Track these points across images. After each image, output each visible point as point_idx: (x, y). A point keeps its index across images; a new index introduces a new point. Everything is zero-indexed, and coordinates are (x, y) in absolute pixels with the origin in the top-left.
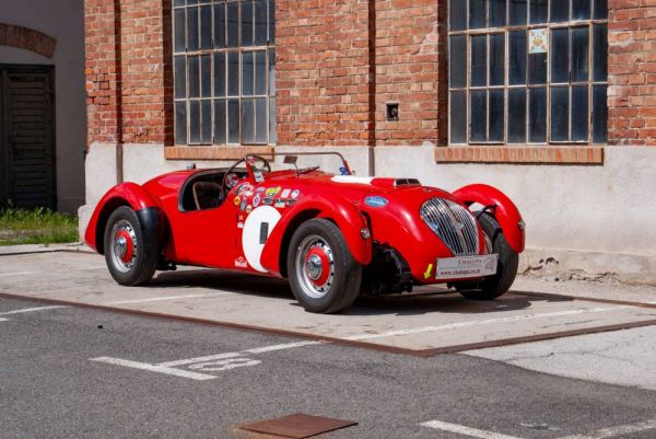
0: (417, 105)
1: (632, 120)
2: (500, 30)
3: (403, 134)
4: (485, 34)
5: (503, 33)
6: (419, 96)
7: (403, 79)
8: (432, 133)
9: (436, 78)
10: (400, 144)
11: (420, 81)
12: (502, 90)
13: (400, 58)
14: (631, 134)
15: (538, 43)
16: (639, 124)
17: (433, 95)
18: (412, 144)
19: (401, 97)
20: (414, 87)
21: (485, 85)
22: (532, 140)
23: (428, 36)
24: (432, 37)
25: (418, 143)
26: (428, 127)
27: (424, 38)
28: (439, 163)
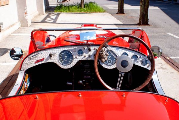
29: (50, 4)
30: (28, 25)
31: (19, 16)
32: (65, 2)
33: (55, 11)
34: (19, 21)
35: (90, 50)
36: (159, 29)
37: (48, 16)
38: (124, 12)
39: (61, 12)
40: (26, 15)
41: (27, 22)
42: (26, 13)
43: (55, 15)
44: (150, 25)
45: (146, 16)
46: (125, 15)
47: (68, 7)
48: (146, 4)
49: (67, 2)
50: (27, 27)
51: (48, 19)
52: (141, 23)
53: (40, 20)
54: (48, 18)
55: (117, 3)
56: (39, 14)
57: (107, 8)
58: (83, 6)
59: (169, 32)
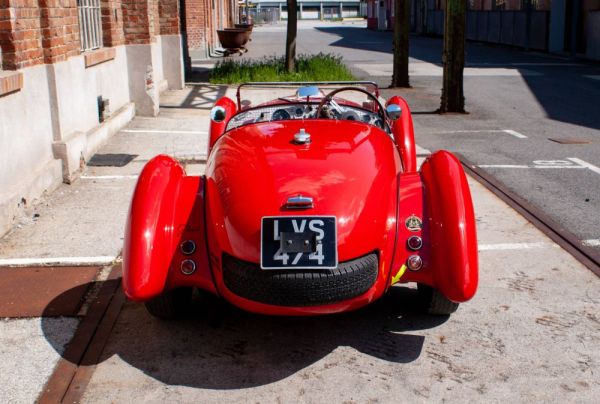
29: (192, 60)
30: (153, 110)
31: (132, 88)
32: (235, 54)
33: (212, 80)
34: (132, 101)
35: (311, 109)
36: (489, 121)
37: (195, 93)
38: (411, 84)
39: (230, 83)
40: (150, 86)
41: (152, 104)
42: (149, 82)
43: (214, 90)
44: (468, 113)
45: (458, 90)
46: (413, 90)
47: (251, 69)
48: (458, 59)
49: (241, 54)
50: (153, 116)
51: (197, 100)
52: (446, 109)
53: (179, 102)
54: (197, 98)
55: (391, 57)
56: (170, 88)
57: (365, 72)
58: (292, 65)
59: (508, 127)
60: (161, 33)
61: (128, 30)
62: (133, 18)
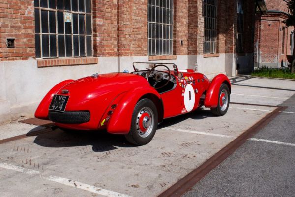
0: (25, 40)
1: (103, 48)
2: (54, 10)
3: (18, 54)
4: (47, 11)
5: (54, 12)
6: (26, 36)
7: (16, 27)
8: (33, 54)
9: (34, 28)
10: (17, 60)
11: (26, 28)
12: (55, 35)
13: (14, 16)
14: (103, 53)
15: (68, 18)
16: (105, 50)
17: (33, 36)
18: (23, 59)
19: (16, 36)
20: (23, 31)
21: (48, 33)
22: (67, 56)
23: (29, 7)
24: (32, 8)
25: (26, 59)
26: (31, 51)
27: (27, 8)
28: (39, 67)
58: (293, 70)
60: (225, 53)
61: (189, 49)
62: (191, 44)
